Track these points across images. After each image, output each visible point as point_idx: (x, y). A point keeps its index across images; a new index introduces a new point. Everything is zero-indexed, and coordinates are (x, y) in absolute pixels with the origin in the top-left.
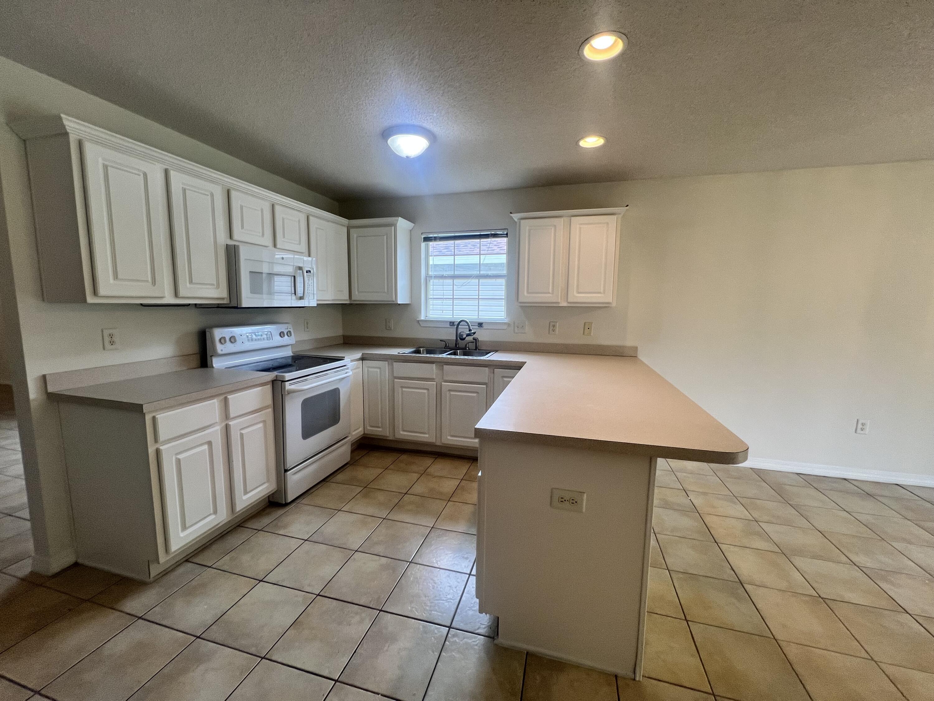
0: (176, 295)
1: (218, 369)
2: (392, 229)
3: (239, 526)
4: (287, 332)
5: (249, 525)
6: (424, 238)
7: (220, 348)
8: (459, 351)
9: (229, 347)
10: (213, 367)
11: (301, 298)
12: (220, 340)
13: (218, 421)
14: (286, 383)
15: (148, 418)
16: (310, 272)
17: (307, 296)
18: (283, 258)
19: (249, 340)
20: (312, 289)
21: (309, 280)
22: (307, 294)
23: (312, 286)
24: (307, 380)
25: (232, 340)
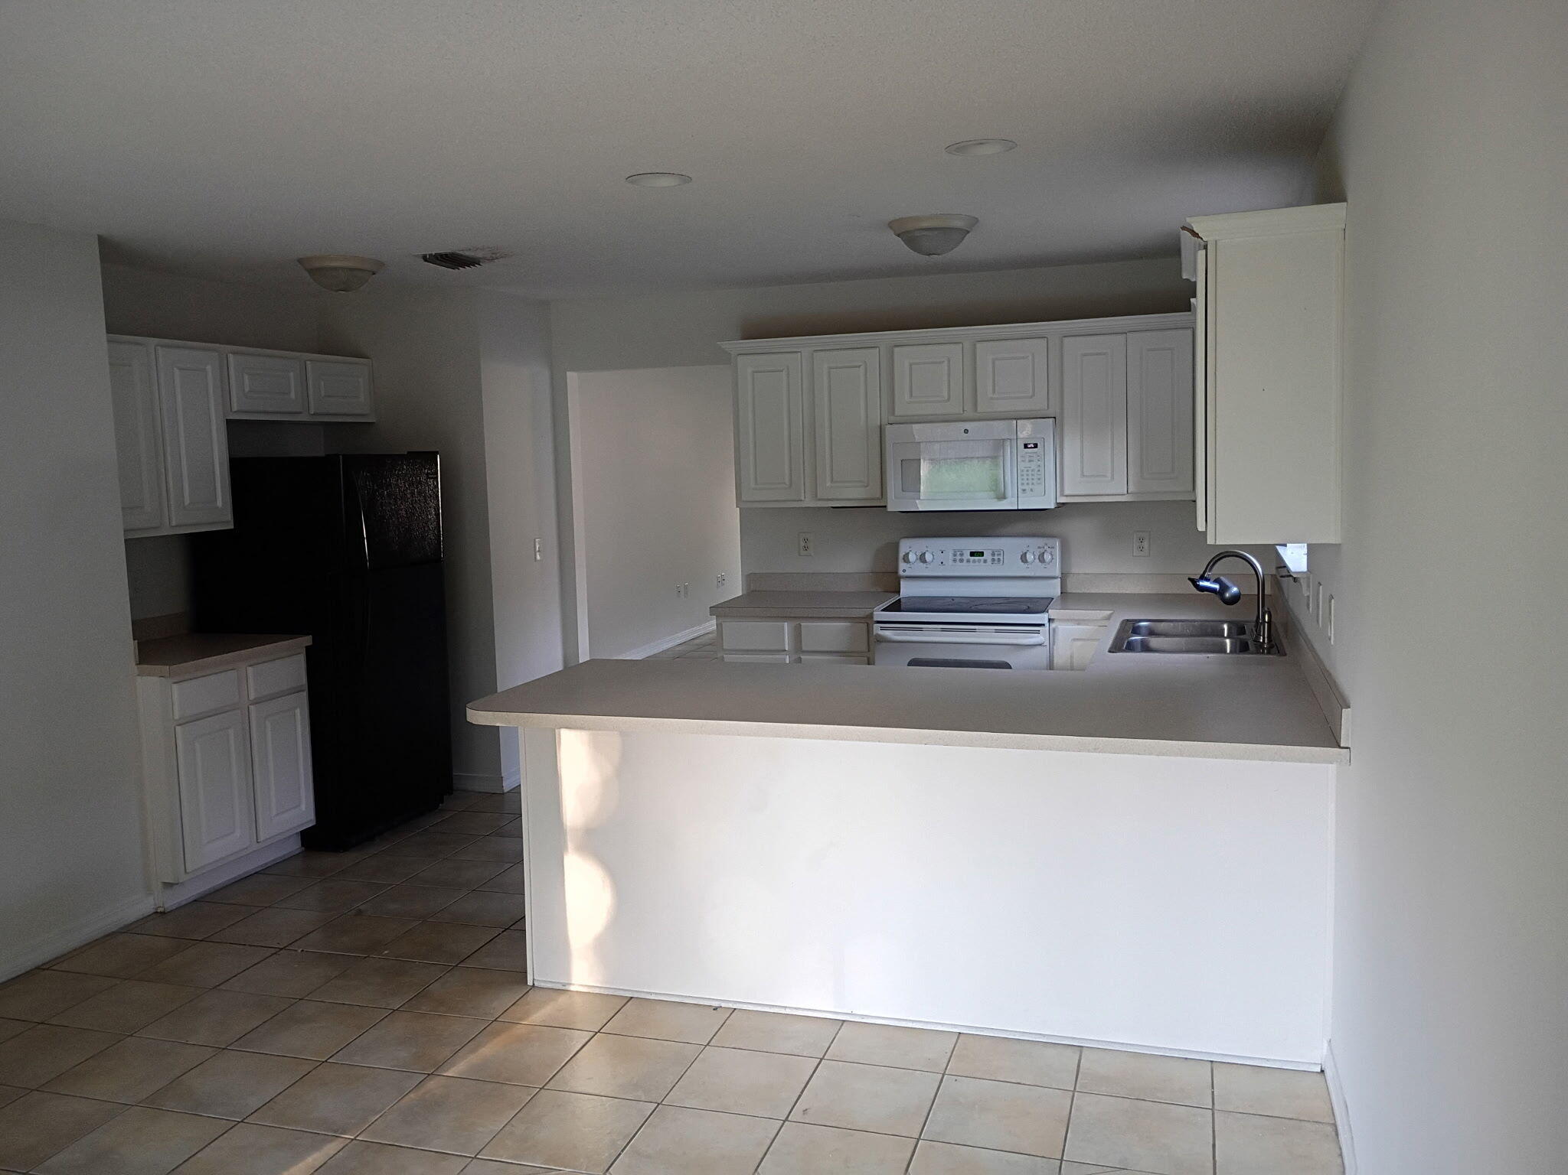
7: (904, 568)
9: (920, 570)
11: (1005, 496)
12: (904, 557)
13: (787, 649)
16: (1036, 446)
17: (1024, 490)
18: (966, 431)
19: (955, 560)
20: (1039, 477)
21: (1030, 461)
22: (1024, 488)
23: (1039, 471)
24: (920, 630)
25: (922, 558)
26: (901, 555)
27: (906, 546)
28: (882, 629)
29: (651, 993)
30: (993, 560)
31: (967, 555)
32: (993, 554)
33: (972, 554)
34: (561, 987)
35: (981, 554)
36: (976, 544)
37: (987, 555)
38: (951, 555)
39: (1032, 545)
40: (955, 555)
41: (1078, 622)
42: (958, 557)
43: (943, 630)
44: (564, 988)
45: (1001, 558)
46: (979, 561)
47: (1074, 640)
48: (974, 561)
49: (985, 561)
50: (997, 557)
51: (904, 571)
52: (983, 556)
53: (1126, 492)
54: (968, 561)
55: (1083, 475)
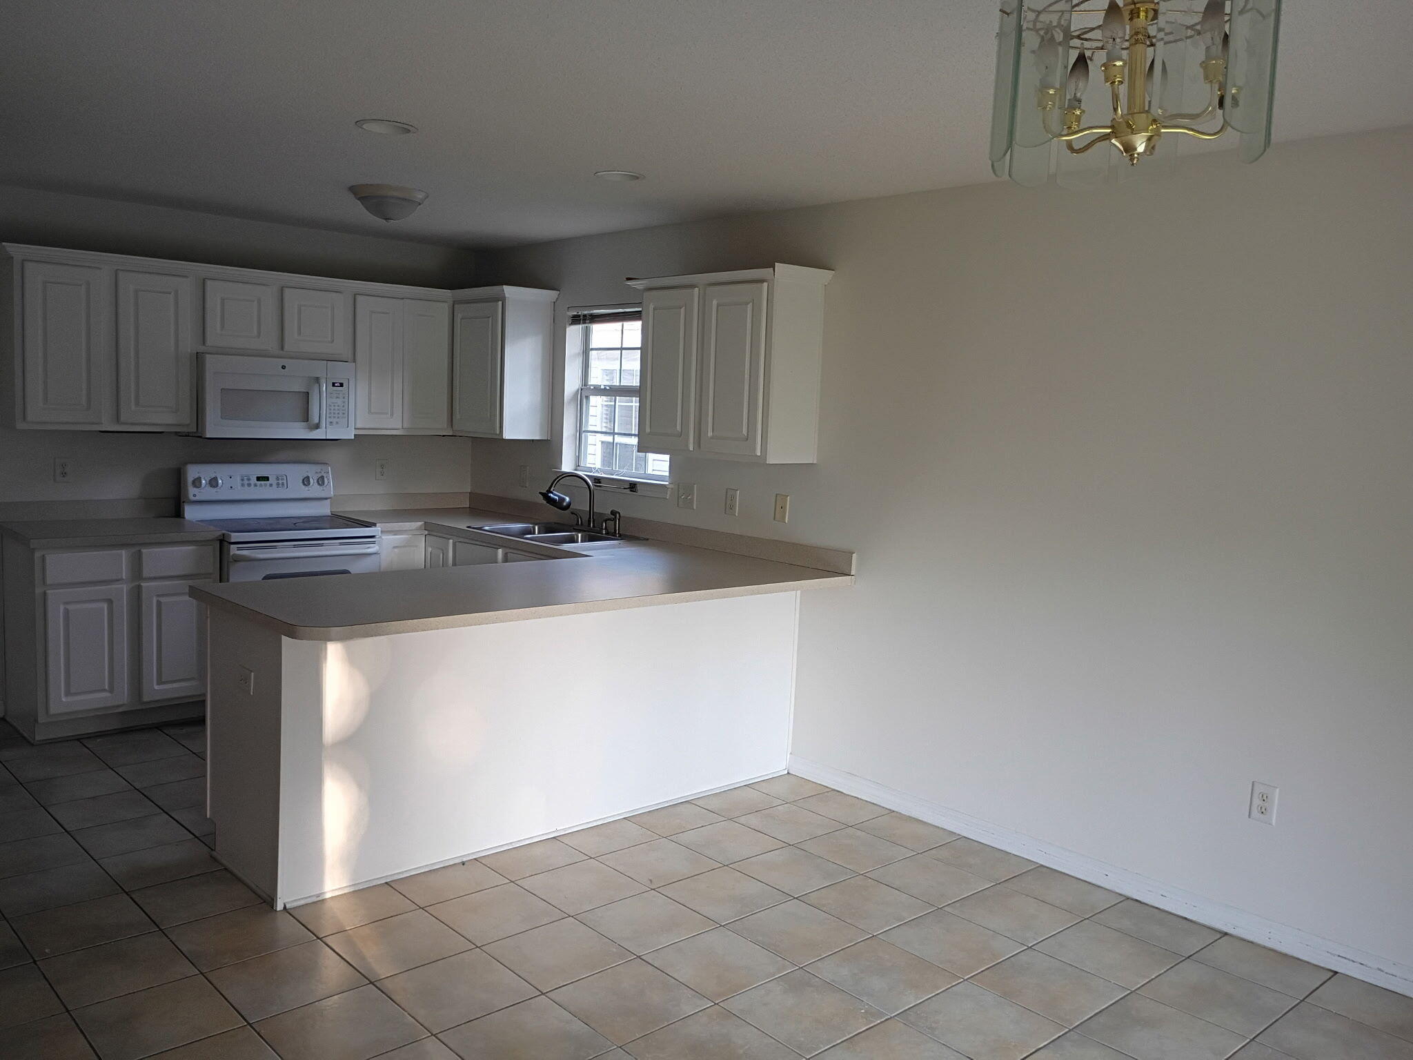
0: (117, 419)
1: (190, 521)
2: (497, 305)
3: (157, 728)
4: (318, 480)
5: (172, 731)
6: (574, 316)
7: (192, 492)
8: (580, 535)
9: (205, 493)
10: (184, 518)
11: (317, 426)
12: (194, 482)
13: (124, 578)
14: (232, 546)
15: (38, 555)
16: (341, 385)
17: (331, 422)
18: (284, 367)
19: (243, 485)
20: (343, 412)
21: (337, 397)
22: (331, 420)
23: (343, 406)
24: (275, 547)
25: (213, 483)
26: (190, 479)
27: (193, 472)
28: (239, 549)
29: (402, 873)
30: (278, 484)
31: (254, 480)
32: (278, 479)
33: (259, 479)
34: (315, 899)
35: (267, 479)
36: (262, 470)
37: (272, 480)
38: (239, 479)
39: (311, 471)
40: (243, 480)
41: (395, 533)
42: (246, 482)
43: (295, 546)
44: (318, 899)
45: (285, 482)
46: (266, 485)
47: (394, 547)
48: (261, 485)
49: (271, 485)
50: (281, 482)
51: (195, 495)
52: (268, 480)
53: (401, 427)
54: (256, 485)
55: (370, 412)
